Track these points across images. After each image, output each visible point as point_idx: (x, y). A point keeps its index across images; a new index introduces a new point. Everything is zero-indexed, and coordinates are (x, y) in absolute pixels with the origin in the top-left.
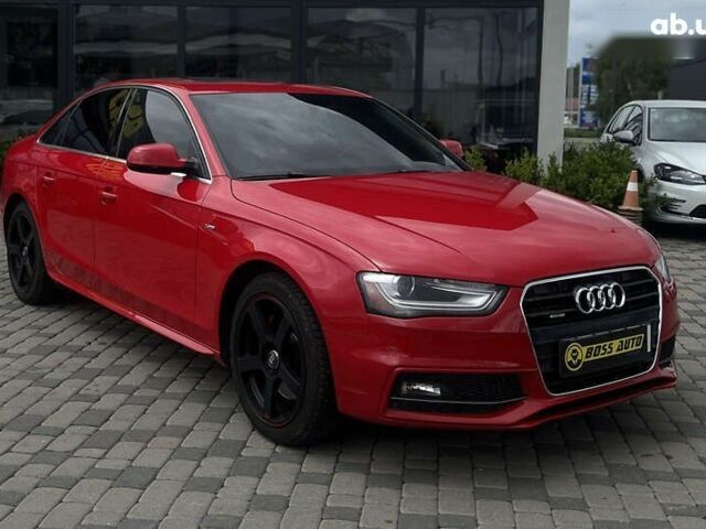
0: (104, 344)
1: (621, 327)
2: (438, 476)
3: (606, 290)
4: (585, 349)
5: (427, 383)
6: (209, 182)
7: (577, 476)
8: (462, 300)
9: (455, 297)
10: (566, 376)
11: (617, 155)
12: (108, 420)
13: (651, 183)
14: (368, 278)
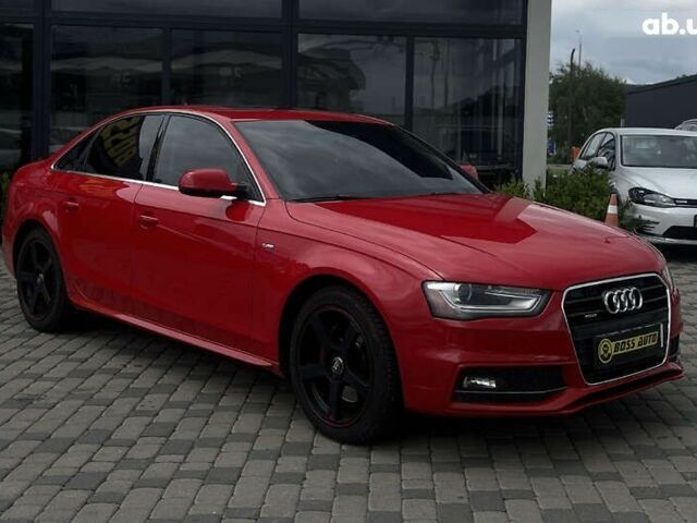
0: (139, 366)
1: (640, 325)
2: (493, 461)
3: (627, 293)
4: (613, 344)
5: (483, 376)
6: (263, 204)
7: (609, 456)
8: (513, 303)
9: (507, 301)
10: (599, 368)
11: (597, 180)
12: (174, 431)
13: (627, 206)
14: (432, 286)
